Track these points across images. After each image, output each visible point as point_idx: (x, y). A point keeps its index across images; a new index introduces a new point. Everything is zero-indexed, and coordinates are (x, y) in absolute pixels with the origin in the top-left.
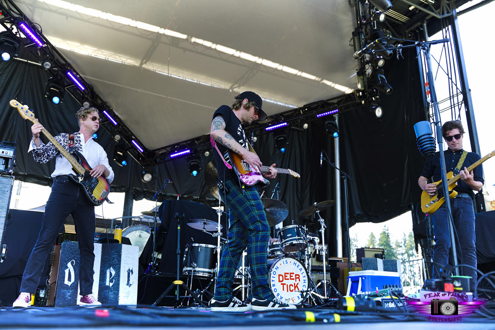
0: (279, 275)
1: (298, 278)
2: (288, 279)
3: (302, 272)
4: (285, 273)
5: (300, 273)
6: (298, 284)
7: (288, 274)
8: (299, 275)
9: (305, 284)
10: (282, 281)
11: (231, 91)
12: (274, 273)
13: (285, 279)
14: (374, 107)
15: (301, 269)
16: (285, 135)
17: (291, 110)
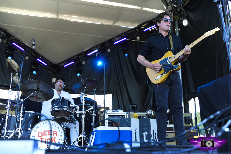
0: (39, 133)
1: (55, 134)
2: (47, 135)
3: (59, 129)
4: (44, 131)
5: (57, 131)
6: (55, 138)
7: (47, 131)
8: (56, 132)
9: (61, 138)
10: (42, 136)
11: (113, 25)
12: (35, 131)
13: (44, 135)
14: (182, 20)
15: (58, 128)
16: (128, 46)
17: (130, 29)
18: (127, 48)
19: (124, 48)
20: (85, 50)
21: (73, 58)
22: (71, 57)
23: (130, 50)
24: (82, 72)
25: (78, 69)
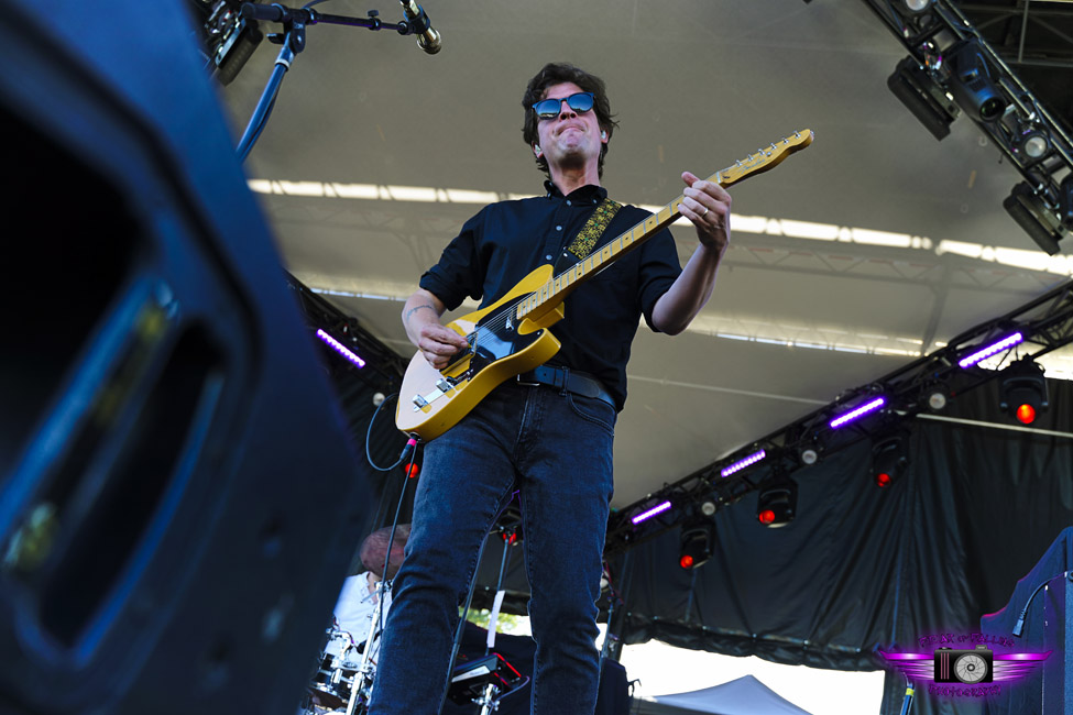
16: (900, 438)
17: (910, 362)
18: (893, 447)
19: (884, 446)
20: (721, 453)
21: (677, 489)
22: (671, 482)
23: (903, 459)
24: (707, 550)
25: (692, 535)
